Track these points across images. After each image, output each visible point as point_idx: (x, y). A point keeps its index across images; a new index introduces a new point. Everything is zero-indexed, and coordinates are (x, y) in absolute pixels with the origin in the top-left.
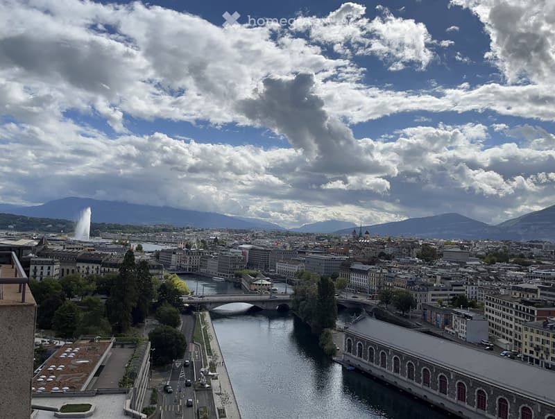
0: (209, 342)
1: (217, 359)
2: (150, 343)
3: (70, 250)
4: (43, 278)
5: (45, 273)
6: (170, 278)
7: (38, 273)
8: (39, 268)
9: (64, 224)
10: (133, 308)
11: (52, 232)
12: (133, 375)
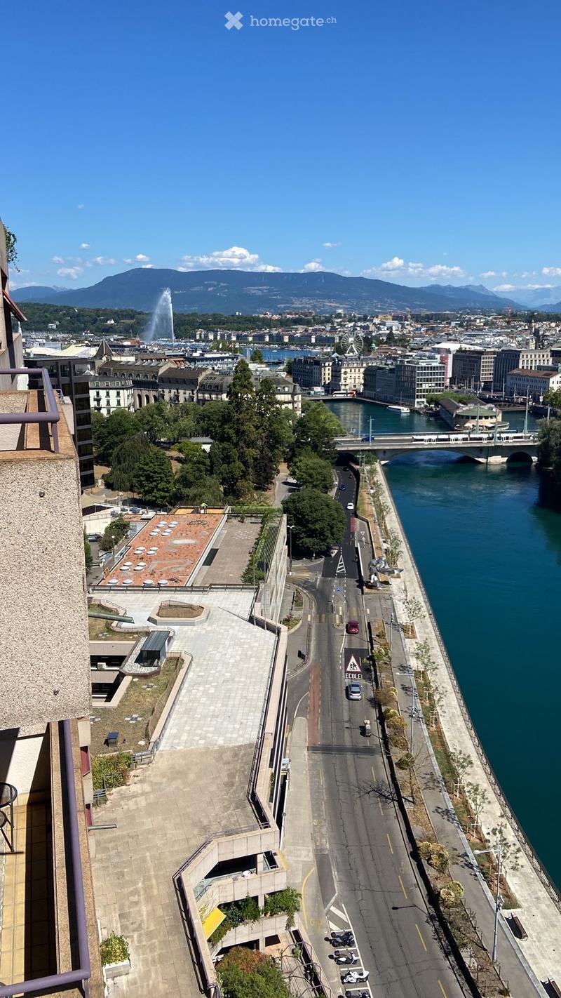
0: (383, 518)
1: (397, 545)
2: (285, 515)
3: (146, 363)
4: (112, 410)
5: (113, 403)
6: (313, 407)
7: (103, 403)
8: (103, 393)
9: (132, 318)
10: (255, 459)
11: (115, 332)
12: (264, 566)
